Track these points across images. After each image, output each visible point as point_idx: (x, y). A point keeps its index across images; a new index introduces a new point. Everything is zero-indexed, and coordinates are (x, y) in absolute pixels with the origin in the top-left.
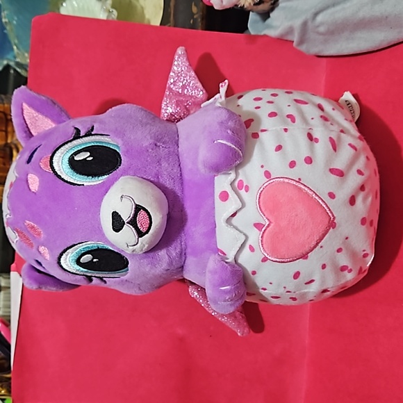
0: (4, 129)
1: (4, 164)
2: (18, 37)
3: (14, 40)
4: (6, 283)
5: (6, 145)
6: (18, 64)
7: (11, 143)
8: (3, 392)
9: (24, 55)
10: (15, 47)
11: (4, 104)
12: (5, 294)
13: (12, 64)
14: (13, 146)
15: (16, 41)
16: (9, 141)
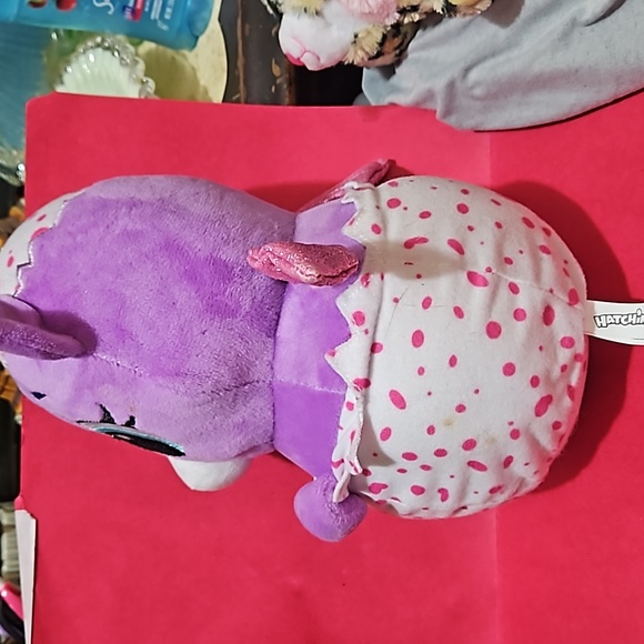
4: (8, 520)
9: (10, 153)
12: (9, 537)
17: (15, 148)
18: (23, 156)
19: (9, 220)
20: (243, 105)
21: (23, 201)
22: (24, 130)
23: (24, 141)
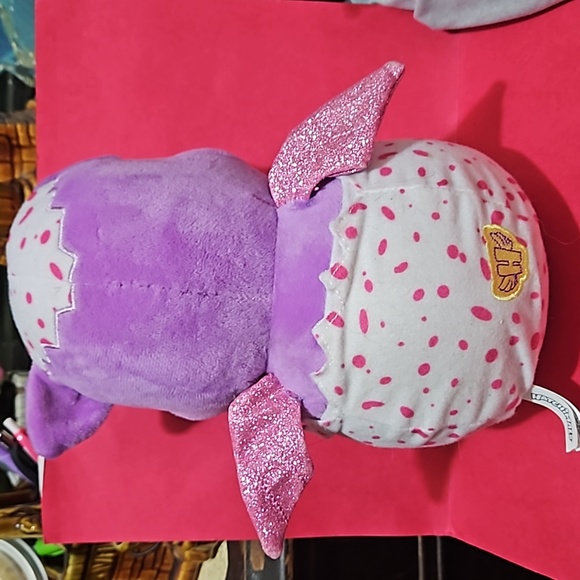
0: (8, 159)
1: (13, 208)
2: (17, 30)
3: (12, 35)
5: (13, 181)
6: (20, 69)
7: (21, 178)
8: (33, 528)
9: (27, 55)
10: (14, 45)
11: (5, 124)
13: (11, 69)
14: (23, 182)
15: (16, 36)
16: (17, 176)
17: (31, 50)
19: (25, 112)
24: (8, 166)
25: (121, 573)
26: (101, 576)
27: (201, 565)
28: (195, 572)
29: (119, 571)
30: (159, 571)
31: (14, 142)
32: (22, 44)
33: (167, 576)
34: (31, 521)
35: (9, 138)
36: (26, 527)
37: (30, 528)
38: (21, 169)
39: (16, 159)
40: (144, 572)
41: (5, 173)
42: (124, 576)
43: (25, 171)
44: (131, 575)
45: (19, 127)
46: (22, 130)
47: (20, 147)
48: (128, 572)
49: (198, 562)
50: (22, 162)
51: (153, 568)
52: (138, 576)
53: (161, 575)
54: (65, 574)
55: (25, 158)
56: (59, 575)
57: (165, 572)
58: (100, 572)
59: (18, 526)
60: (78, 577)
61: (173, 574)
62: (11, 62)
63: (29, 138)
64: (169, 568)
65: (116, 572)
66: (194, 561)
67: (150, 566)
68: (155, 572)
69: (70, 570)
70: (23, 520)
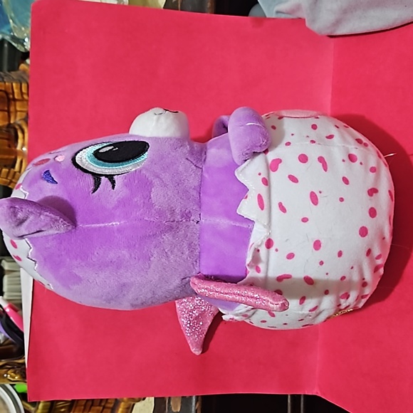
0: (6, 109)
1: (9, 146)
2: (14, 10)
3: (10, 14)
4: (9, 267)
5: (9, 125)
6: (13, 38)
7: (14, 123)
8: (16, 378)
9: (21, 29)
10: (11, 21)
11: (5, 83)
12: (9, 277)
13: (7, 38)
14: (17, 127)
15: (13, 15)
16: (12, 122)
17: (24, 26)
18: (29, 31)
19: (18, 72)
20: (179, 11)
21: (28, 61)
22: (30, 14)
23: (30, 21)
24: (6, 113)
25: (78, 408)
26: (63, 410)
27: (134, 405)
28: (130, 409)
29: (76, 407)
30: (104, 407)
31: (11, 96)
32: (17, 21)
33: (109, 411)
34: (14, 373)
35: (7, 94)
36: (11, 376)
37: (14, 378)
38: (15, 117)
39: (12, 109)
40: (93, 408)
41: (3, 119)
42: (79, 411)
43: (18, 118)
44: (84, 410)
45: (14, 84)
46: (17, 88)
47: (15, 100)
48: (83, 407)
49: (133, 403)
50: (16, 111)
51: (100, 405)
52: (89, 411)
53: (105, 410)
54: (38, 408)
55: (18, 109)
56: (32, 409)
57: (108, 408)
58: (62, 408)
59: (5, 375)
60: (47, 411)
61: (114, 409)
62: (8, 33)
63: (22, 93)
64: (111, 406)
65: (74, 408)
66: (130, 402)
67: (98, 404)
68: (101, 408)
69: (41, 406)
70: (9, 372)
